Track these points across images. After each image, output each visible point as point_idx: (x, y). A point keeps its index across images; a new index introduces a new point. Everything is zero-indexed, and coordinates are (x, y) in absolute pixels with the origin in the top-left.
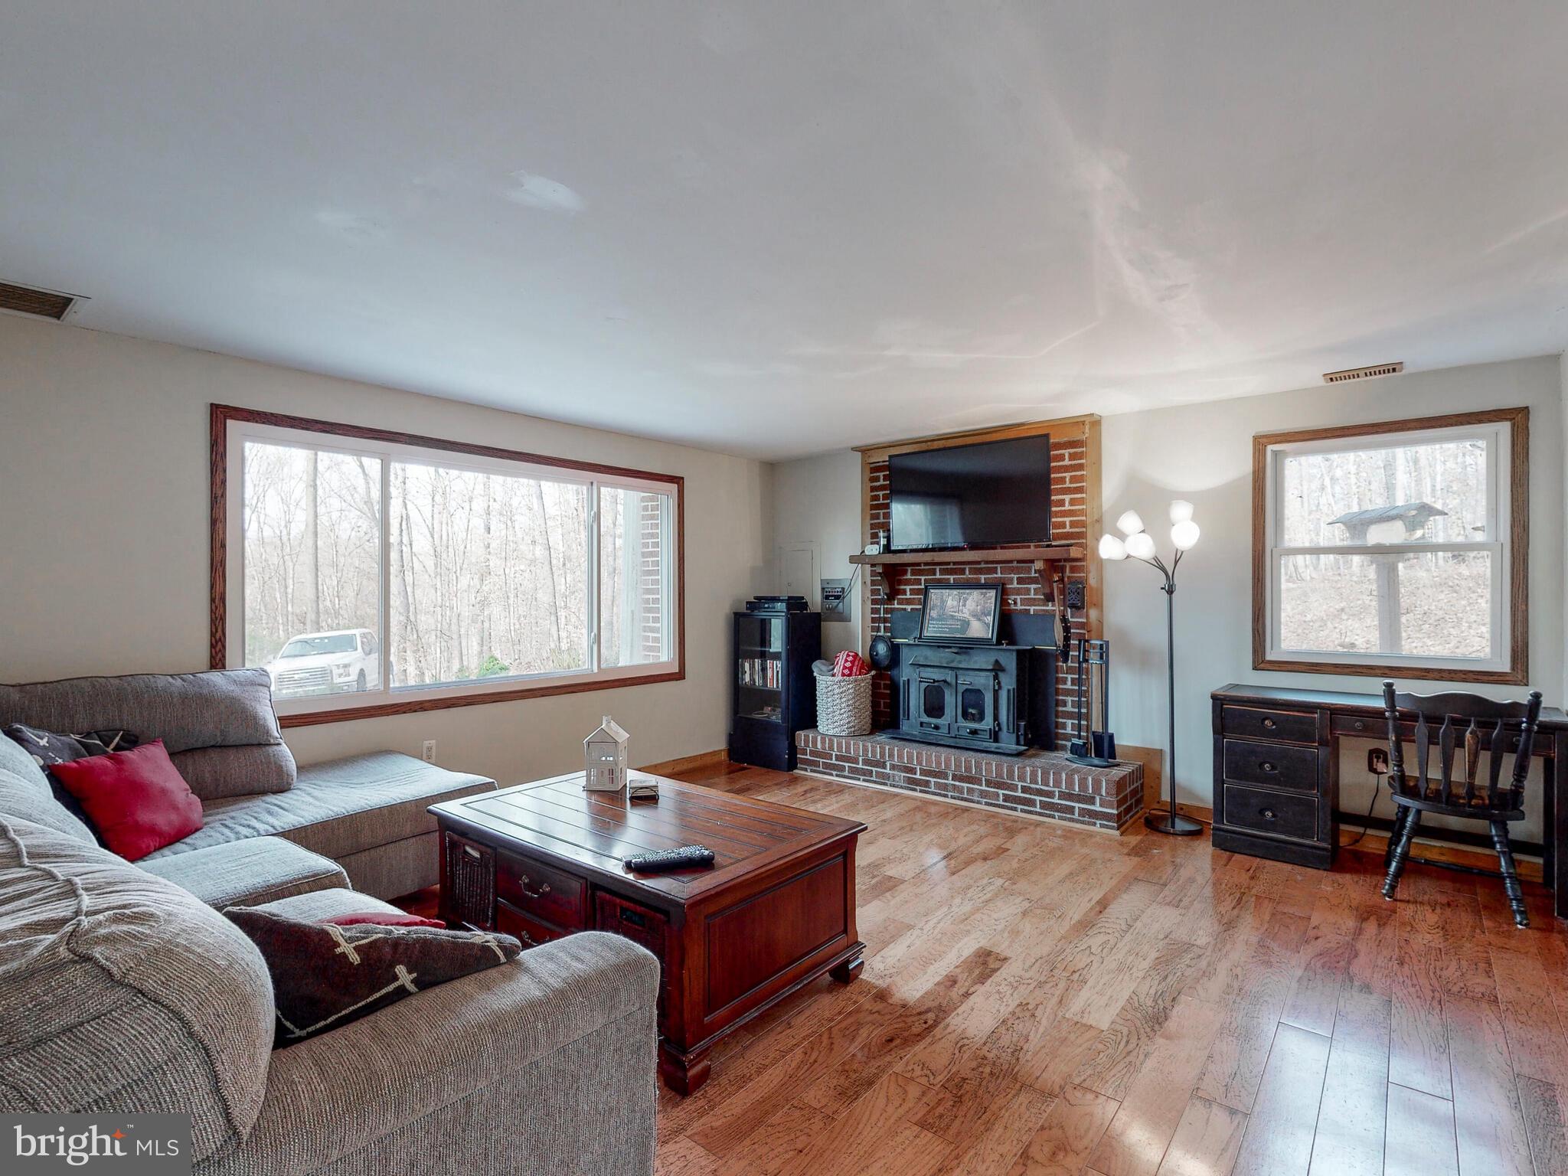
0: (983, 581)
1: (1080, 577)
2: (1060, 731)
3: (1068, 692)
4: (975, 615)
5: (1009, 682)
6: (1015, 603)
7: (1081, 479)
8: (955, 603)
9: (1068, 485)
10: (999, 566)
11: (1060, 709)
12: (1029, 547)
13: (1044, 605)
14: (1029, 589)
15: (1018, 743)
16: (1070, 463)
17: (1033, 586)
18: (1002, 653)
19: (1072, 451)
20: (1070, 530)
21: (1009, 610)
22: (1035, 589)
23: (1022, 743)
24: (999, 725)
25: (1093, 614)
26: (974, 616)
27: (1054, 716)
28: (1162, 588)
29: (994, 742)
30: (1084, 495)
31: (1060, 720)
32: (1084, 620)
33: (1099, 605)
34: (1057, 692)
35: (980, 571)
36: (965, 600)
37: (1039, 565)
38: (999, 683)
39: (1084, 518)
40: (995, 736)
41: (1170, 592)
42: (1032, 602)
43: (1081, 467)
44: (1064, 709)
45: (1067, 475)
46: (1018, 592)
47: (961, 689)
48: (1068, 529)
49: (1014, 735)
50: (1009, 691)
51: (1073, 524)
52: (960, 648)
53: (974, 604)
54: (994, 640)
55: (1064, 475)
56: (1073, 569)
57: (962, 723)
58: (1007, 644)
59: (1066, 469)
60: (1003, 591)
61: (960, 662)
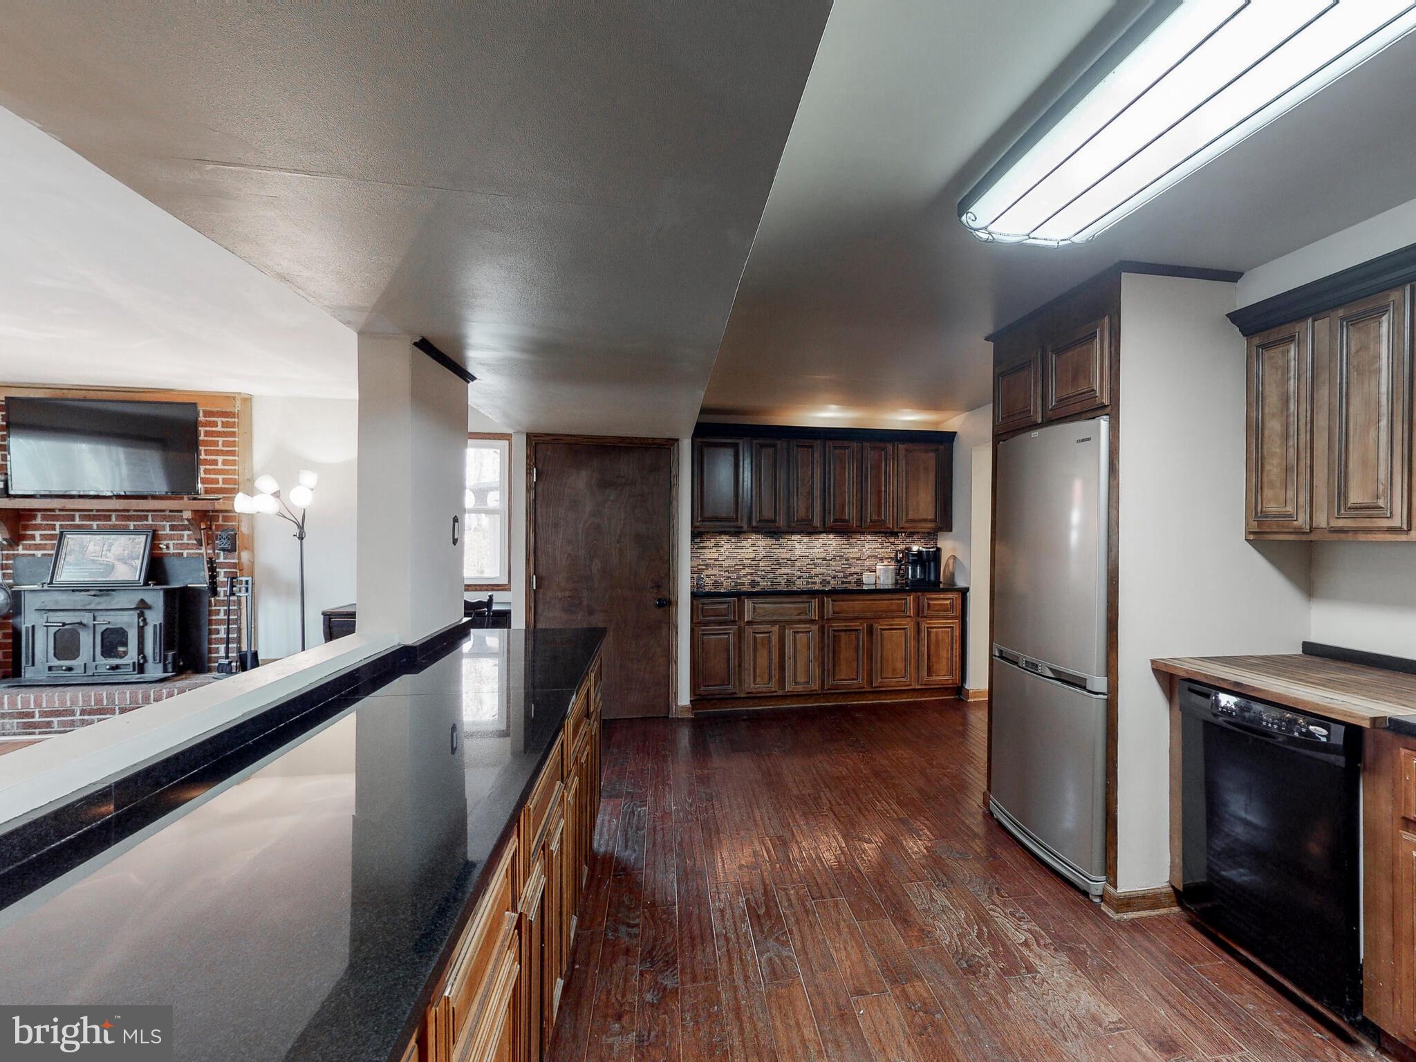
0: (132, 528)
1: (232, 525)
2: (213, 655)
3: (220, 622)
4: (121, 559)
5: (156, 617)
6: (168, 547)
7: (233, 444)
8: (98, 548)
9: (220, 448)
10: (150, 514)
11: (214, 636)
12: (182, 498)
13: (197, 549)
14: (183, 536)
15: (165, 671)
16: (223, 429)
17: (186, 533)
18: (147, 592)
19: (224, 420)
20: (223, 486)
21: (162, 553)
22: (188, 535)
23: (170, 670)
24: (144, 657)
25: (245, 555)
26: (119, 560)
27: (206, 643)
28: (294, 536)
29: (138, 673)
30: (236, 458)
31: (213, 646)
32: (236, 561)
33: (251, 548)
34: (210, 622)
35: (129, 518)
36: (111, 545)
37: (187, 515)
38: (144, 620)
39: (236, 477)
40: (140, 668)
41: (301, 538)
42: (187, 546)
43: (233, 434)
44: (217, 636)
45: (220, 440)
46: (171, 538)
47: (100, 630)
48: (220, 485)
49: (161, 665)
50: (155, 626)
51: (225, 481)
52: (100, 590)
53: (121, 549)
54: (142, 581)
55: (217, 439)
56: (225, 519)
57: (101, 660)
58: (155, 585)
59: (219, 434)
60: (155, 537)
61: (99, 603)
